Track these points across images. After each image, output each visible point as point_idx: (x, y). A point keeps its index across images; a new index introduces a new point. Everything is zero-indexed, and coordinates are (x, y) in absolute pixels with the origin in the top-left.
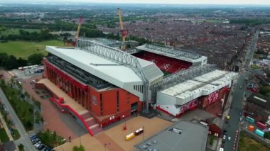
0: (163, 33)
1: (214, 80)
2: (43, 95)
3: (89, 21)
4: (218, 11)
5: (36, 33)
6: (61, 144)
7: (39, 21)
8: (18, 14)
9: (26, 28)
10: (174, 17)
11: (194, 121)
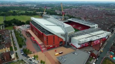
0: (83, 14)
1: (98, 34)
2: (28, 36)
3: (52, 8)
4: (112, 5)
5: (31, 12)
6: (30, 54)
7: (33, 8)
8: (26, 5)
9: (28, 10)
10: (90, 7)
11: (86, 51)
